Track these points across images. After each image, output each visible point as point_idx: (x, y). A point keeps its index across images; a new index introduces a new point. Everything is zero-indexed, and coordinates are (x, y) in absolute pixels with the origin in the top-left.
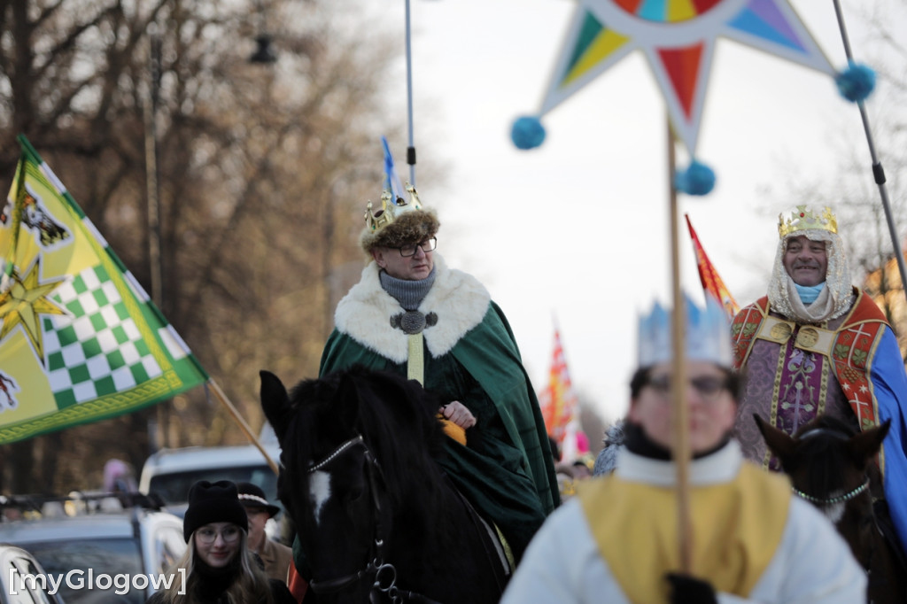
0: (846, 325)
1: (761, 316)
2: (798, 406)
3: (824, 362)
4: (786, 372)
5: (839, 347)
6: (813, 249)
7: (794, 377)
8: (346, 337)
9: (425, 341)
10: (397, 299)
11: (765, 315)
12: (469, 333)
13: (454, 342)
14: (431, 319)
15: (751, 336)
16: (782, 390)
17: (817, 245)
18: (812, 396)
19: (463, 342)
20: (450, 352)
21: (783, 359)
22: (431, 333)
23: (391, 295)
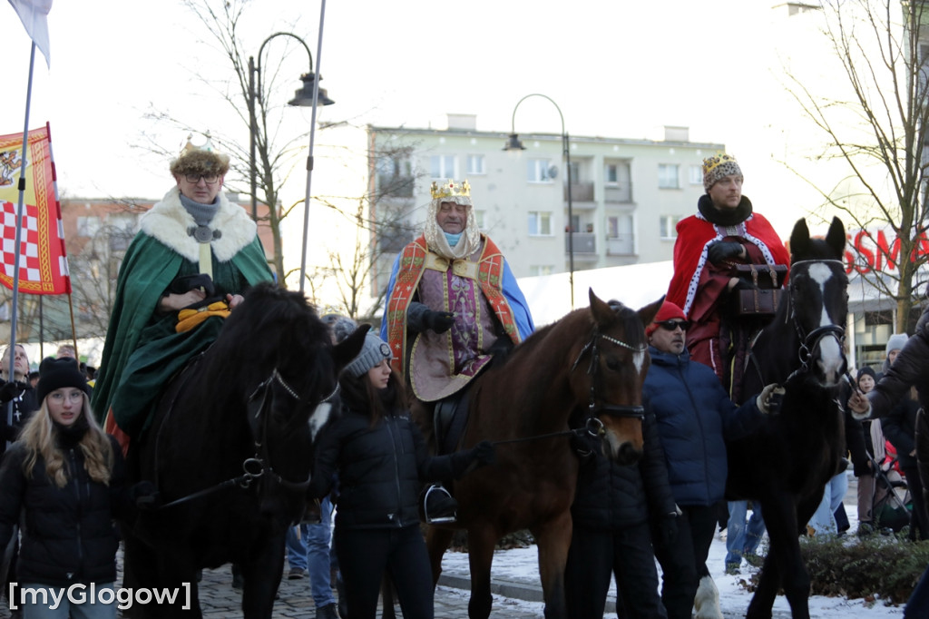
0: (483, 258)
1: (424, 253)
2: (464, 314)
3: (474, 283)
4: (451, 292)
5: (481, 274)
6: (458, 210)
7: (458, 294)
8: (152, 238)
9: (212, 250)
10: (193, 216)
11: (427, 251)
12: (245, 248)
13: (235, 253)
14: (217, 235)
15: (421, 267)
16: (451, 304)
17: (461, 208)
18: (472, 307)
19: (240, 254)
20: (231, 260)
21: (446, 283)
22: (217, 244)
23: (189, 212)
